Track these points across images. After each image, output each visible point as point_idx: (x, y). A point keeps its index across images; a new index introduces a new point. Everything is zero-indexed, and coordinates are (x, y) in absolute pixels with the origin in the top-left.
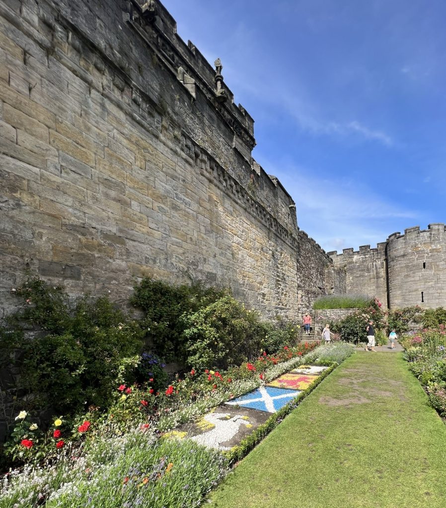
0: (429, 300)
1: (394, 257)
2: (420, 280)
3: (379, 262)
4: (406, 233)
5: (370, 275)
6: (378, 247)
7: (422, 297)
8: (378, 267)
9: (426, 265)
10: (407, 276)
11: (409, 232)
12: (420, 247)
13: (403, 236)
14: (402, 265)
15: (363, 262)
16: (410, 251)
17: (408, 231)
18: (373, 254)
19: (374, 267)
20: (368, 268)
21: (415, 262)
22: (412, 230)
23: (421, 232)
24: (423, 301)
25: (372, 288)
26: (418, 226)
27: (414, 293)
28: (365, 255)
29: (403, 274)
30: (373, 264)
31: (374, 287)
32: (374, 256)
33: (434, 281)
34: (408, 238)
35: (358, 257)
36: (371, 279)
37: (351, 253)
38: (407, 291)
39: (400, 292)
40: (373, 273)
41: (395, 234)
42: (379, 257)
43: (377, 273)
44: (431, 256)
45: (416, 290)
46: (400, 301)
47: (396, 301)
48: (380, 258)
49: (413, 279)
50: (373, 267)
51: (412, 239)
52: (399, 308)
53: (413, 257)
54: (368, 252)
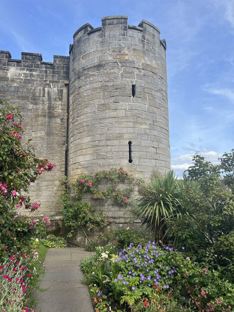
0: (142, 160)
1: (81, 70)
2: (126, 117)
3: (56, 89)
4: (104, 24)
5: (37, 109)
6: (55, 61)
7: (130, 151)
8: (53, 96)
9: (138, 90)
10: (104, 107)
11: (109, 24)
12: (127, 55)
13: (98, 30)
14: (96, 85)
15: (27, 82)
16: (110, 58)
17: (107, 22)
18: (46, 72)
19: (46, 95)
20: (34, 96)
21: (119, 82)
22: (115, 21)
23: (130, 28)
24: (130, 161)
25: (39, 135)
26: (124, 15)
27: (116, 142)
28: (31, 70)
29: (96, 102)
30: (44, 90)
31: (43, 133)
32: (46, 76)
33: (148, 122)
34: (107, 34)
35: (19, 71)
36: (37, 116)
37: (5, 60)
38: (103, 138)
39: (88, 139)
40: (42, 107)
41: (85, 27)
42: (56, 79)
43: (50, 108)
44: (144, 75)
45: (120, 137)
46: (88, 158)
47: (81, 159)
48: (56, 82)
49: (113, 114)
50: (44, 96)
51: (114, 36)
52: (86, 173)
53: (116, 70)
54: (38, 66)
